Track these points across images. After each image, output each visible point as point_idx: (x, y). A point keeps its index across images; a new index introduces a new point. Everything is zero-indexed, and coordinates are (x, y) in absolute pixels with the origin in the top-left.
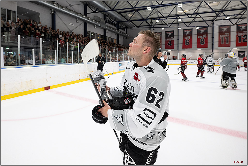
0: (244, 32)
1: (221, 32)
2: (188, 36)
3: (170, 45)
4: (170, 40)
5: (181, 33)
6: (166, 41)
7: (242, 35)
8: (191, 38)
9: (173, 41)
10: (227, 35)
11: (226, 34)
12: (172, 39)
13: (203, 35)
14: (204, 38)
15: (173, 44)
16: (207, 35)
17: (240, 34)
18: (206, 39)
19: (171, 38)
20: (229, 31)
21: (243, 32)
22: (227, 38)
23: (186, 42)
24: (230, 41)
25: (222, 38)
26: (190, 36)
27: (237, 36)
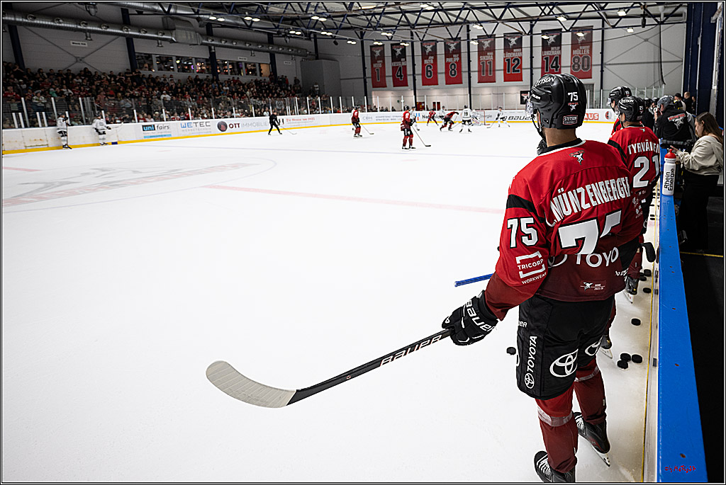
0: (515, 50)
1: (481, 52)
2: (430, 58)
3: (401, 76)
4: (398, 64)
5: (418, 51)
6: (393, 67)
7: (512, 58)
8: (435, 60)
9: (405, 67)
10: (489, 57)
11: (488, 54)
12: (403, 64)
13: (454, 56)
14: (456, 62)
15: (406, 75)
16: (460, 57)
17: (509, 55)
18: (459, 63)
19: (402, 60)
20: (492, 49)
21: (513, 52)
22: (490, 63)
23: (428, 71)
24: (494, 70)
25: (483, 63)
26: (432, 57)
27: (504, 59)
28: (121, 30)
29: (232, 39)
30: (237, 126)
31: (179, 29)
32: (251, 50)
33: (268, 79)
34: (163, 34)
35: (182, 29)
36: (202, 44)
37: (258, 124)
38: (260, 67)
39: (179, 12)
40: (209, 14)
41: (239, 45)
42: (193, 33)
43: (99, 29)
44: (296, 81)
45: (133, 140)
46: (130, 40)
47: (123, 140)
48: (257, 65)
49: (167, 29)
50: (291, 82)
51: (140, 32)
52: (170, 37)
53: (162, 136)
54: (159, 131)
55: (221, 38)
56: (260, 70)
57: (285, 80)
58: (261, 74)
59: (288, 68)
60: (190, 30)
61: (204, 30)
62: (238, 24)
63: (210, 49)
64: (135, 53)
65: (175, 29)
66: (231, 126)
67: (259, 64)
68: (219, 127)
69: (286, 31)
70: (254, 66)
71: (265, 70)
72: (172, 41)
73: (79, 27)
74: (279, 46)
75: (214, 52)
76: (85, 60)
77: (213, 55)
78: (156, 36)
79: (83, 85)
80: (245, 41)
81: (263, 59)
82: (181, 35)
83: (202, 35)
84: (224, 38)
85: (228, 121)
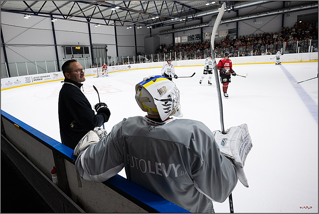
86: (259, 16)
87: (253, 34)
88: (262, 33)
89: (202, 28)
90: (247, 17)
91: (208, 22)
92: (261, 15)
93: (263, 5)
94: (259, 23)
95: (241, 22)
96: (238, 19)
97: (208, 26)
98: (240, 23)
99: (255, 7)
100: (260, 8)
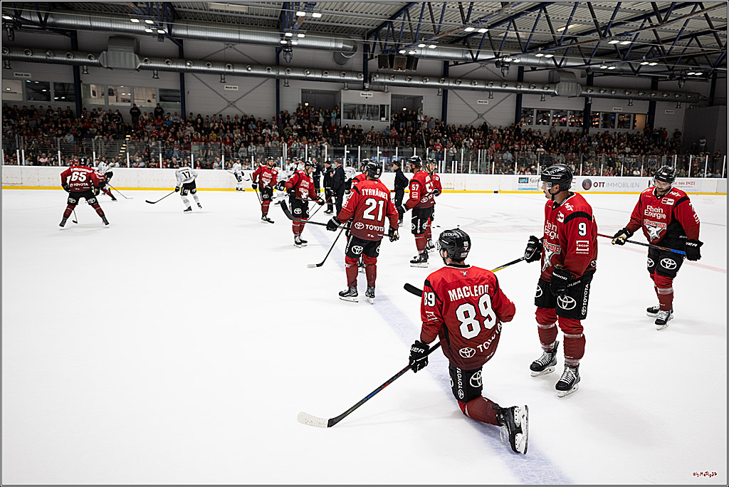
28: (516, 87)
29: (612, 88)
30: (602, 184)
31: (563, 81)
32: (629, 98)
33: (642, 132)
34: (549, 88)
35: (567, 81)
36: (581, 96)
37: (624, 185)
38: (635, 117)
39: (569, 64)
40: (601, 64)
41: (618, 94)
42: (574, 84)
43: (500, 88)
44: (677, 133)
45: (509, 190)
46: (519, 96)
47: (502, 190)
48: (632, 116)
49: (552, 82)
50: (670, 136)
51: (529, 87)
52: (553, 91)
53: (532, 189)
54: (532, 184)
55: (600, 87)
56: (635, 121)
57: (663, 133)
58: (634, 126)
59: (670, 118)
60: (572, 82)
61: (585, 80)
62: (623, 71)
63: (587, 100)
64: (521, 108)
65: (559, 82)
66: (596, 185)
67: (635, 115)
68: (584, 185)
69: (683, 72)
70: (629, 117)
71: (640, 121)
72: (554, 95)
73: (487, 87)
74: (664, 91)
75: (590, 104)
76: (484, 116)
77: (588, 106)
78: (542, 90)
79: (480, 138)
80: (625, 89)
81: (641, 108)
82: (564, 87)
83: (582, 85)
84: (604, 87)
85: (593, 179)
86: (231, 70)
87: (221, 115)
88: (241, 115)
89: (76, 67)
90: (204, 65)
91: (96, 53)
92: (236, 70)
93: (238, 46)
94: (233, 88)
95: (189, 74)
96: (184, 67)
97: (99, 65)
98: (188, 76)
99: (222, 45)
100: (231, 52)
